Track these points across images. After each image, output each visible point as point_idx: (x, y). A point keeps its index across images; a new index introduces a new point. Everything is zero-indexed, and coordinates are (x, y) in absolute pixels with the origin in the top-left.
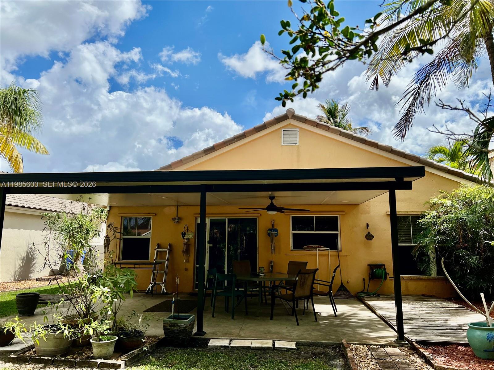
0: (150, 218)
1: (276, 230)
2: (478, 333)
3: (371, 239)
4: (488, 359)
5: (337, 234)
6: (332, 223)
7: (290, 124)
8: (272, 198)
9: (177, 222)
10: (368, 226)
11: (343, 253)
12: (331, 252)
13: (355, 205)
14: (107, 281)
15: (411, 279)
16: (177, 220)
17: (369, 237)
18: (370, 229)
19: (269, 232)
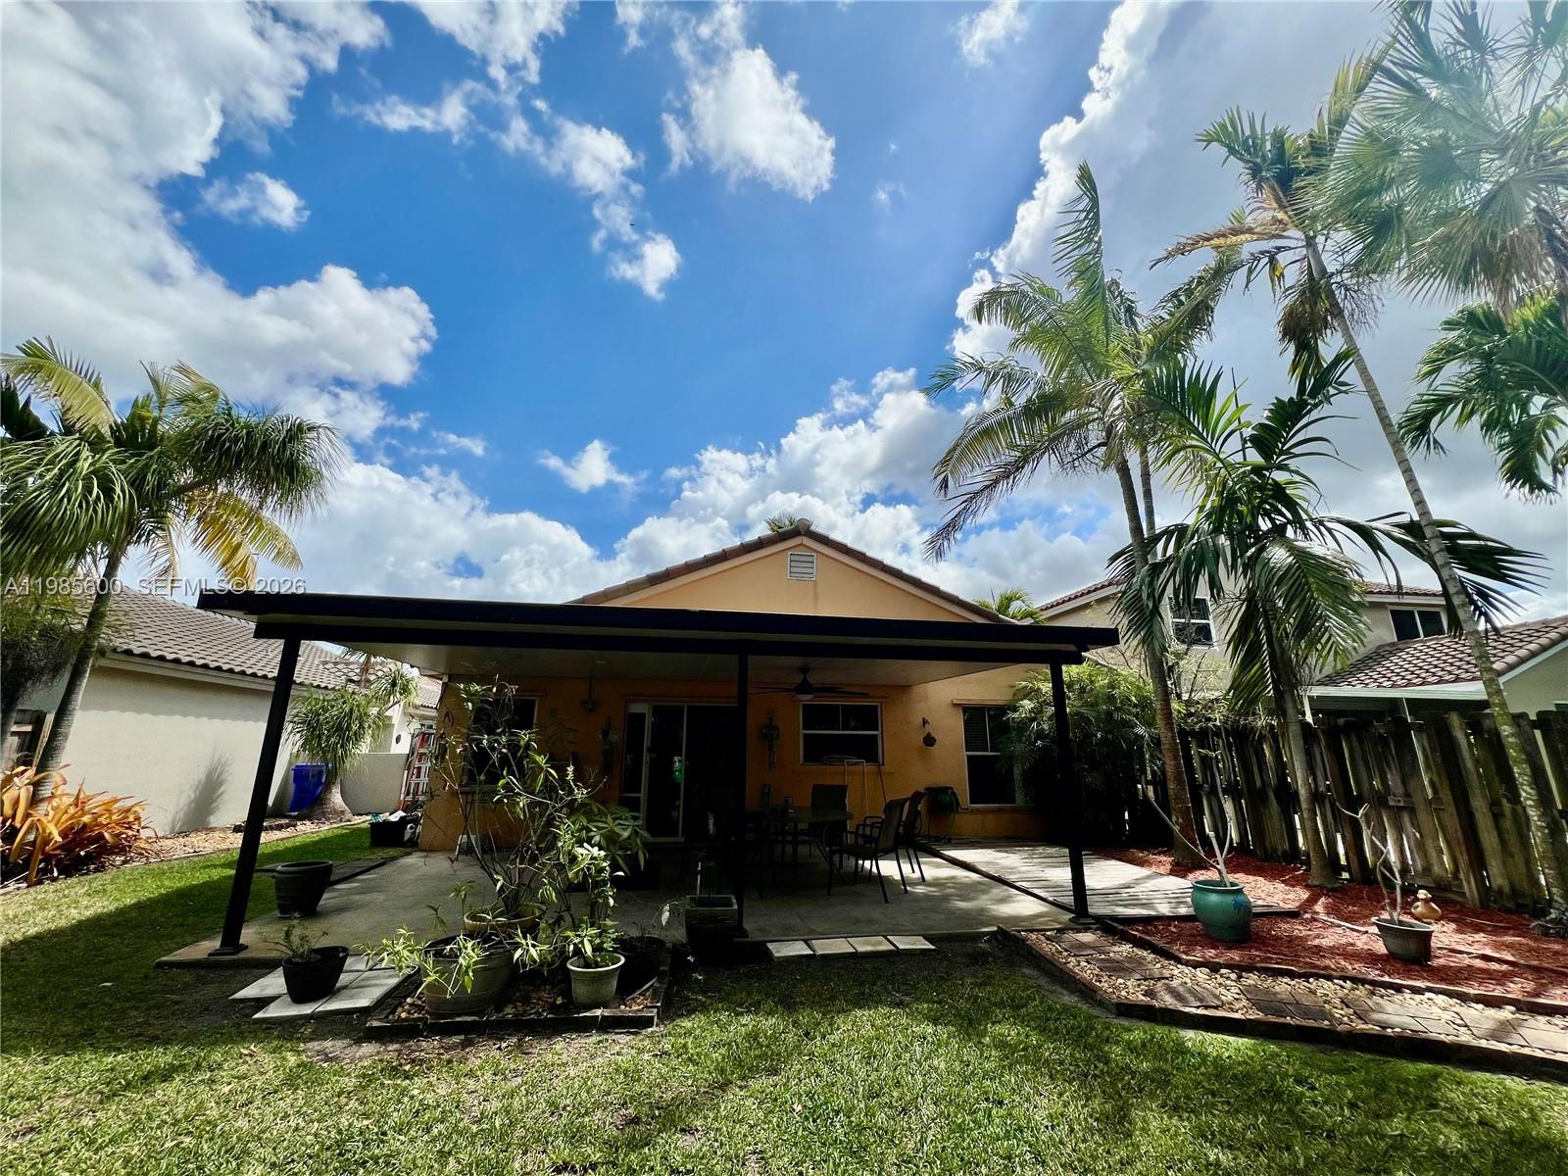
0: (534, 701)
1: (777, 729)
2: (1214, 898)
3: (933, 745)
4: (1235, 941)
5: (876, 736)
6: (869, 717)
7: (801, 544)
8: (804, 670)
9: (591, 710)
10: (925, 722)
11: (886, 769)
12: (868, 768)
13: (905, 688)
14: (593, 834)
15: (989, 811)
16: (590, 706)
17: (929, 741)
18: (929, 728)
19: (764, 731)
